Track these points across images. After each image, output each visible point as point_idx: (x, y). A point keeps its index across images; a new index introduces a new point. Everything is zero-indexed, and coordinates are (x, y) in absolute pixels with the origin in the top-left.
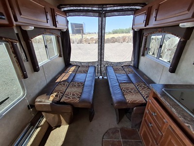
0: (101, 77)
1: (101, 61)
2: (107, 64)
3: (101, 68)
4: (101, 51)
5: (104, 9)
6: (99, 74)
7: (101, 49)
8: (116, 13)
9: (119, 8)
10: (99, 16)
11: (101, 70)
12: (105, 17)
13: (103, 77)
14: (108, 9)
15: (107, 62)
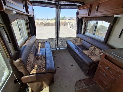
0: (58, 49)
1: (58, 38)
2: (62, 39)
3: (58, 42)
4: (58, 31)
5: (60, 3)
6: (57, 47)
7: (58, 30)
8: (67, 7)
9: (69, 3)
10: (56, 8)
11: (58, 43)
12: (60, 8)
13: (59, 49)
14: (62, 3)
15: (61, 38)
